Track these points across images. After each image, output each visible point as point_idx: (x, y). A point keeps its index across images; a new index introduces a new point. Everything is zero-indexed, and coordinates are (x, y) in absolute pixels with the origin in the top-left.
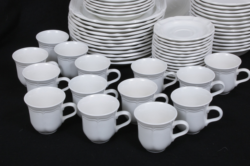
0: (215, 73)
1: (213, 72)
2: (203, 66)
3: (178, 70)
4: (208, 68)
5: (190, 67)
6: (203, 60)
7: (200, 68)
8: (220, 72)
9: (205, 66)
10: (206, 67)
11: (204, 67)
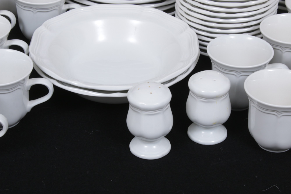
0: (274, 48)
1: (271, 47)
2: (255, 35)
3: (213, 38)
4: (265, 39)
5: (232, 37)
6: (259, 24)
7: (249, 38)
8: (284, 49)
9: (261, 36)
10: (262, 38)
11: (257, 39)
